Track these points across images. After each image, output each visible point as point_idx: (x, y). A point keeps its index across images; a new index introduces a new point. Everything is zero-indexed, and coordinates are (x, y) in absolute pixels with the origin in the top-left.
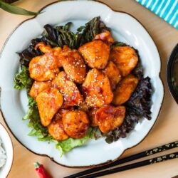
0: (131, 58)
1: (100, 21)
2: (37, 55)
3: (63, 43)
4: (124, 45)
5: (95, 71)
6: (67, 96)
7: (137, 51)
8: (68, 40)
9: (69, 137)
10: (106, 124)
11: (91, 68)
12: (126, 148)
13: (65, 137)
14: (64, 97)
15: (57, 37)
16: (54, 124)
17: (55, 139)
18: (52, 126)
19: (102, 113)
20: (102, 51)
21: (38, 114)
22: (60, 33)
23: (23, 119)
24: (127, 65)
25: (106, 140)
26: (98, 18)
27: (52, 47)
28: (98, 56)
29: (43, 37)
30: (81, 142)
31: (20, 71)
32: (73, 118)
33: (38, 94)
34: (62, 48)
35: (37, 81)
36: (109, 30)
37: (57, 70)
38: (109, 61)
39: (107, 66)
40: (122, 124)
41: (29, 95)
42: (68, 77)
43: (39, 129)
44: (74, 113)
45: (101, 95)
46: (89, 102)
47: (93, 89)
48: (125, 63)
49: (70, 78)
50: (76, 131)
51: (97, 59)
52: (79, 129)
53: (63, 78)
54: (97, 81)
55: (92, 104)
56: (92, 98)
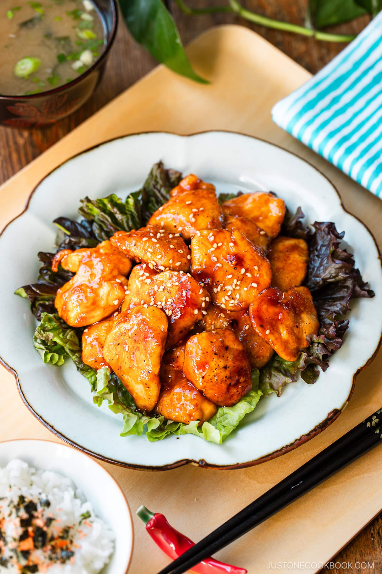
6: (170, 301)
9: (217, 406)
10: (284, 334)
12: (354, 371)
13: (208, 408)
14: (162, 310)
22: (92, 222)
24: (266, 217)
26: (160, 165)
28: (197, 208)
33: (102, 347)
35: (90, 327)
37: (122, 278)
42: (152, 264)
45: (243, 271)
46: (223, 298)
47: (219, 265)
48: (261, 215)
49: (157, 266)
50: (225, 375)
51: (196, 214)
52: (230, 368)
53: (143, 275)
54: (220, 244)
55: (232, 301)
56: (225, 287)
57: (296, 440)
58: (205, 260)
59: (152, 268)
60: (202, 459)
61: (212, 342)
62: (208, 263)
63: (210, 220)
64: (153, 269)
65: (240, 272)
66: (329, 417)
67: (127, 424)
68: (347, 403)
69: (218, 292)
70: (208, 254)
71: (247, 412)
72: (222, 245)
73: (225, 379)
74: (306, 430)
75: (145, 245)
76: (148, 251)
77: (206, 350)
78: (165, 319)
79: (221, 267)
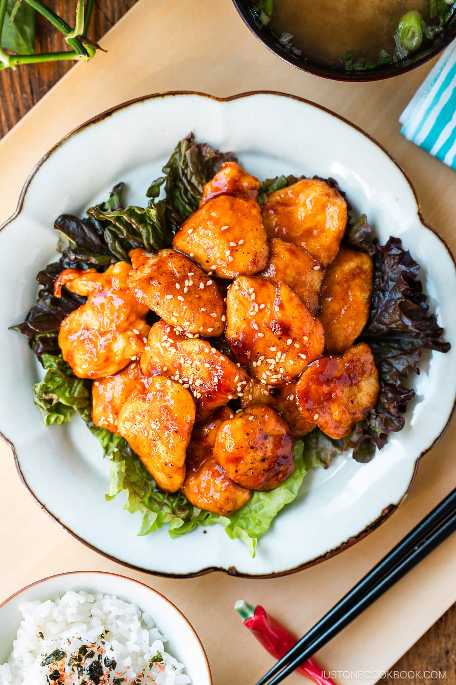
0: (324, 207)
1: (200, 147)
2: (70, 311)
3: (127, 248)
4: (291, 181)
5: (245, 282)
6: (198, 383)
7: (332, 183)
8: (135, 233)
9: (252, 492)
10: (336, 413)
11: (230, 281)
12: (418, 454)
13: (242, 496)
14: (190, 390)
15: (101, 238)
16: (197, 475)
17: (216, 514)
18: (193, 482)
19: (314, 387)
20: (239, 222)
21: (143, 467)
22: (105, 224)
23: (108, 497)
24: (323, 231)
25: (354, 457)
27: (101, 269)
28: (236, 241)
29: (65, 255)
30: (291, 490)
31: (43, 373)
32: (240, 436)
33: (117, 413)
34: (128, 260)
35: (101, 380)
36: (232, 158)
37: (142, 325)
38: (269, 242)
39: (271, 255)
40: (379, 394)
41: (95, 429)
42: (178, 330)
43: (162, 505)
44: (239, 422)
45: (289, 342)
46: (264, 374)
47: (260, 335)
48: (316, 227)
49: (184, 332)
50: (263, 468)
51: (234, 249)
52: (269, 459)
53: (166, 341)
54: (262, 306)
55: (275, 377)
56: (267, 360)
57: (343, 543)
58: (243, 326)
59: (177, 333)
60: (232, 567)
61: (248, 434)
62: (247, 331)
63: (250, 258)
64: (179, 335)
65: (286, 343)
66: (384, 514)
67: (145, 520)
68: (406, 496)
69: (257, 366)
70: (247, 318)
71: (287, 503)
72: (265, 308)
73: (262, 472)
74: (355, 531)
75: (169, 304)
76: (173, 316)
77: (240, 445)
78: (193, 406)
79: (263, 337)
